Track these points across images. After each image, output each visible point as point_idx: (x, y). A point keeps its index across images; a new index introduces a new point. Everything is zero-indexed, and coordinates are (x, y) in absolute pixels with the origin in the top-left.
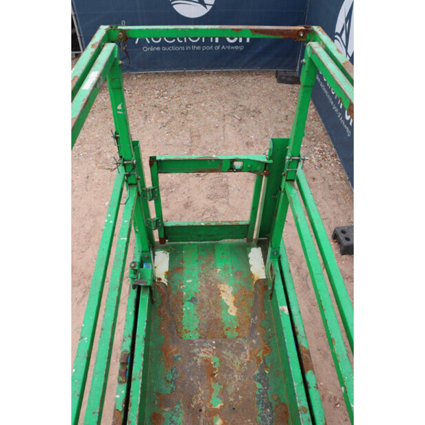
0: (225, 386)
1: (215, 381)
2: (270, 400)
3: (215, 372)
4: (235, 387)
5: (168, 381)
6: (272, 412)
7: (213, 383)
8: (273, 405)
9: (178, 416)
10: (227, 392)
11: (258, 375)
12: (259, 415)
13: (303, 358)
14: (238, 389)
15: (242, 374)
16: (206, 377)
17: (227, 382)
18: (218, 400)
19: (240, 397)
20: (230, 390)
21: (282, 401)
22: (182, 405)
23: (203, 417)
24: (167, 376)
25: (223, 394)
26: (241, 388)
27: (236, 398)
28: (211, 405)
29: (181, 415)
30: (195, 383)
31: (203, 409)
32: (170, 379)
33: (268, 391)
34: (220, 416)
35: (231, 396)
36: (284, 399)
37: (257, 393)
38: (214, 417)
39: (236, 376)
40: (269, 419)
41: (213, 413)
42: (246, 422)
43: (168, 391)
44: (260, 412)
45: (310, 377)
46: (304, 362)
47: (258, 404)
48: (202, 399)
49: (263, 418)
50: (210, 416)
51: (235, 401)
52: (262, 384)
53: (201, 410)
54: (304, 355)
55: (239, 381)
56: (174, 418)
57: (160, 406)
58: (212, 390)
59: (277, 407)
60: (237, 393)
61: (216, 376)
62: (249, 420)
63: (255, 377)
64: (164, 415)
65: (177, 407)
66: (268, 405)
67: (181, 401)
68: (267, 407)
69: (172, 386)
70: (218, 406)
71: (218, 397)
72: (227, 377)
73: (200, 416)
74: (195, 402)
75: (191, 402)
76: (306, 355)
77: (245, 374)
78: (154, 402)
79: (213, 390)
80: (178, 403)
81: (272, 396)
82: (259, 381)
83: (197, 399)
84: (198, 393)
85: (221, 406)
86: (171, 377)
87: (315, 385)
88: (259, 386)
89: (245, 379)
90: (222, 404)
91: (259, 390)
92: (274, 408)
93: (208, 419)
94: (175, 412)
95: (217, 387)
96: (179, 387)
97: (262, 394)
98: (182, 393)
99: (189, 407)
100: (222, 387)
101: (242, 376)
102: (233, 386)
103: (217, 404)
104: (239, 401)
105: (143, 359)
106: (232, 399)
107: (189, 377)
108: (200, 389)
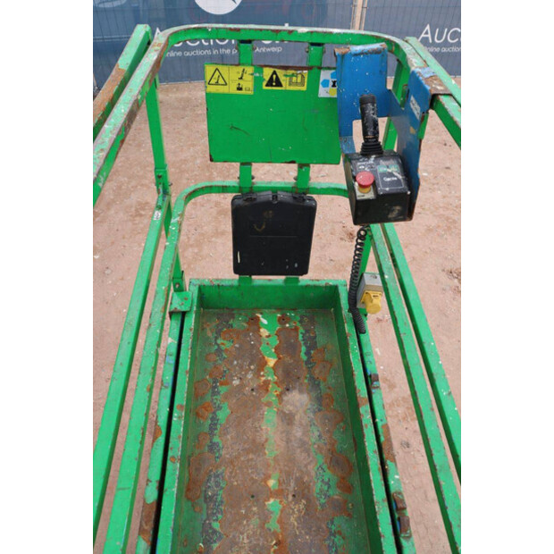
0: (262, 526)
1: (275, 534)
2: (205, 506)
3: (276, 547)
4: (248, 525)
5: (340, 533)
6: (205, 491)
7: (279, 531)
8: (202, 499)
9: (321, 491)
10: (259, 518)
11: (215, 542)
12: (222, 488)
13: (151, 523)
14: (245, 522)
15: (237, 544)
16: (289, 540)
17: (259, 531)
18: (272, 509)
19: (243, 511)
20: (255, 521)
21: (190, 503)
22: (317, 503)
23: (291, 489)
24: (342, 541)
25: (265, 516)
26: (240, 524)
27: (248, 509)
28: (281, 502)
29: (318, 491)
30: (303, 532)
31: (290, 498)
32: (338, 536)
33: (205, 517)
34: (270, 489)
35: (255, 514)
36: (186, 505)
37: (220, 516)
38: (277, 488)
39: (246, 541)
40: (212, 483)
41: (279, 493)
42: (239, 482)
43: (337, 521)
44: (221, 492)
45: (152, 495)
46: (153, 517)
47: (222, 502)
48: (293, 510)
49: (218, 485)
50: (282, 490)
51: (251, 507)
52: (211, 528)
53: (294, 496)
54: (149, 527)
55: (242, 534)
56: (326, 488)
57: (346, 502)
58: (280, 521)
59: (198, 497)
60: (246, 517)
61: (274, 542)
62: (235, 483)
63: (220, 538)
64: (338, 491)
65: (323, 501)
66: (208, 499)
67: (319, 508)
68: (211, 498)
69: (333, 527)
70: (272, 501)
71: (272, 513)
72: (258, 539)
73: (295, 491)
74: (302, 506)
75: (307, 507)
76: (146, 528)
77: (234, 543)
78: (353, 505)
79: (278, 522)
80: (322, 505)
81: (201, 510)
82: (215, 532)
83: (299, 511)
84: (299, 517)
85: (269, 500)
86: (336, 540)
87: (150, 484)
88: (216, 525)
89: (234, 536)
90: (266, 503)
91: (217, 520)
92: (203, 495)
93: (284, 486)
94: (325, 495)
95: (273, 525)
96: (324, 526)
97: (214, 514)
98: (318, 518)
99: (308, 500)
100: (266, 526)
101: (237, 540)
102: (252, 526)
103: (273, 504)
104: (245, 506)
105: (380, 529)
106: (255, 509)
107: (311, 541)
108: (296, 524)
